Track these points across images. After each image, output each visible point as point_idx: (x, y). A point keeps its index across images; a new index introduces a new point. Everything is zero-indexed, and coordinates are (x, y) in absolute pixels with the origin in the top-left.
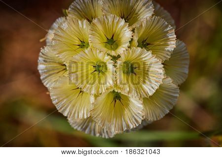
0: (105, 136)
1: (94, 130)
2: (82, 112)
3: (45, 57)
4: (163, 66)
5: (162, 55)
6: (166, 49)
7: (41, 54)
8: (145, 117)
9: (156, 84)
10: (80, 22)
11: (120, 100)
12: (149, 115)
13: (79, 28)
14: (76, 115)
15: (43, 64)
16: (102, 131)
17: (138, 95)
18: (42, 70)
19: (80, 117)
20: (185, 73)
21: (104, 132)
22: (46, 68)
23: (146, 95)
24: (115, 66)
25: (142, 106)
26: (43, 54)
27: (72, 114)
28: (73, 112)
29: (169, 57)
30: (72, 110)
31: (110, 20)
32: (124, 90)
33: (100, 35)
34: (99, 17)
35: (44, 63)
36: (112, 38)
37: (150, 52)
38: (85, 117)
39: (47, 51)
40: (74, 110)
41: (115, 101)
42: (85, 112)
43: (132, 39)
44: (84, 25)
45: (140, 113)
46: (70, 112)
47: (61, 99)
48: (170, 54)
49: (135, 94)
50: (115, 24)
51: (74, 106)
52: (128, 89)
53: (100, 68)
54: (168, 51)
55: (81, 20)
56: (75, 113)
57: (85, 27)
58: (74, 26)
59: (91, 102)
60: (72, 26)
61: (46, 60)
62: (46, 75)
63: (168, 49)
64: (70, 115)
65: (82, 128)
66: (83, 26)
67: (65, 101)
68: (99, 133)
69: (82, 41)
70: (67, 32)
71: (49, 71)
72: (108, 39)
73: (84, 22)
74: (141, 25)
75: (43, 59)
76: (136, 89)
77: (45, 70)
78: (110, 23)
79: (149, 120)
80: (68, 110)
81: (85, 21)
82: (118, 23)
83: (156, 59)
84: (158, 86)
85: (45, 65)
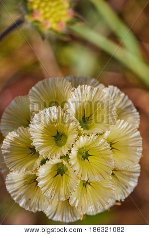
0: (117, 90)
1: (123, 101)
2: (122, 127)
3: (124, 191)
4: (30, 125)
5: (25, 133)
6: (18, 136)
7: (127, 196)
8: (73, 89)
10: (76, 205)
11: (84, 116)
12: (68, 88)
13: (81, 199)
14: (129, 127)
15: (130, 186)
16: (116, 96)
17: (66, 114)
18: (134, 181)
19: (127, 124)
20: (16, 102)
21: (116, 94)
22: (129, 180)
24: (70, 151)
25: (69, 101)
26: (125, 194)
27: (132, 130)
28: (130, 131)
29: (20, 128)
30: (130, 133)
31: (49, 192)
32: (75, 126)
33: (66, 183)
34: (58, 200)
35: (128, 186)
36: (58, 174)
37: (33, 144)
38: (122, 121)
39: (119, 196)
41: (88, 118)
42: (120, 125)
43: (42, 164)
44: (74, 200)
45: (74, 96)
46: (133, 132)
47: (133, 148)
48: (18, 130)
50: (47, 186)
51: (126, 135)
52: (71, 124)
53: (84, 155)
54: (17, 133)
55: (74, 206)
56: (130, 129)
57: (75, 198)
58: (84, 204)
59: (109, 132)
60: (85, 204)
61: (125, 188)
62: (133, 174)
63: (17, 135)
64: (134, 130)
65: (132, 110)
66: (76, 199)
67: (131, 145)
68: (120, 96)
69: (84, 187)
70: (92, 202)
71: (129, 176)
72: (62, 175)
73: (73, 203)
74: (26, 170)
75: (127, 190)
77: (131, 179)
78: (51, 188)
79: (70, 83)
81: (71, 203)
82: (45, 185)
83: (32, 135)
84: (44, 110)
85: (129, 184)
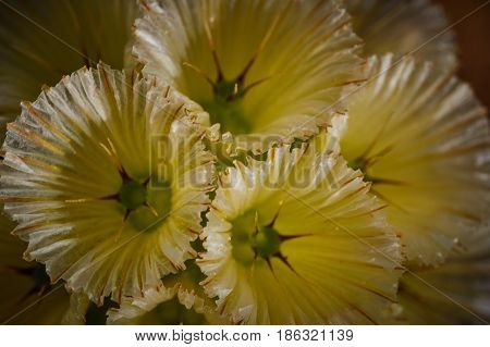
2: (393, 83)
9: (49, 109)
11: (220, 77)
14: (422, 77)
17: (143, 90)
23: (105, 75)
25: (140, 33)
28: (429, 92)
30: (429, 101)
32: (192, 131)
37: (32, 254)
38: (388, 59)
40: (423, 99)
41: (240, 80)
42: (381, 80)
46: (442, 94)
49: (154, 97)
51: (417, 114)
52: (175, 127)
53: (263, 243)
56: (426, 85)
76: (140, 115)
80: (447, 107)
83: (16, 216)
84: (42, 98)
